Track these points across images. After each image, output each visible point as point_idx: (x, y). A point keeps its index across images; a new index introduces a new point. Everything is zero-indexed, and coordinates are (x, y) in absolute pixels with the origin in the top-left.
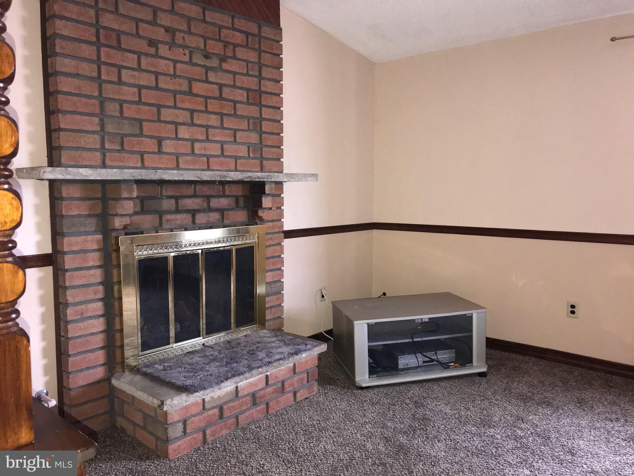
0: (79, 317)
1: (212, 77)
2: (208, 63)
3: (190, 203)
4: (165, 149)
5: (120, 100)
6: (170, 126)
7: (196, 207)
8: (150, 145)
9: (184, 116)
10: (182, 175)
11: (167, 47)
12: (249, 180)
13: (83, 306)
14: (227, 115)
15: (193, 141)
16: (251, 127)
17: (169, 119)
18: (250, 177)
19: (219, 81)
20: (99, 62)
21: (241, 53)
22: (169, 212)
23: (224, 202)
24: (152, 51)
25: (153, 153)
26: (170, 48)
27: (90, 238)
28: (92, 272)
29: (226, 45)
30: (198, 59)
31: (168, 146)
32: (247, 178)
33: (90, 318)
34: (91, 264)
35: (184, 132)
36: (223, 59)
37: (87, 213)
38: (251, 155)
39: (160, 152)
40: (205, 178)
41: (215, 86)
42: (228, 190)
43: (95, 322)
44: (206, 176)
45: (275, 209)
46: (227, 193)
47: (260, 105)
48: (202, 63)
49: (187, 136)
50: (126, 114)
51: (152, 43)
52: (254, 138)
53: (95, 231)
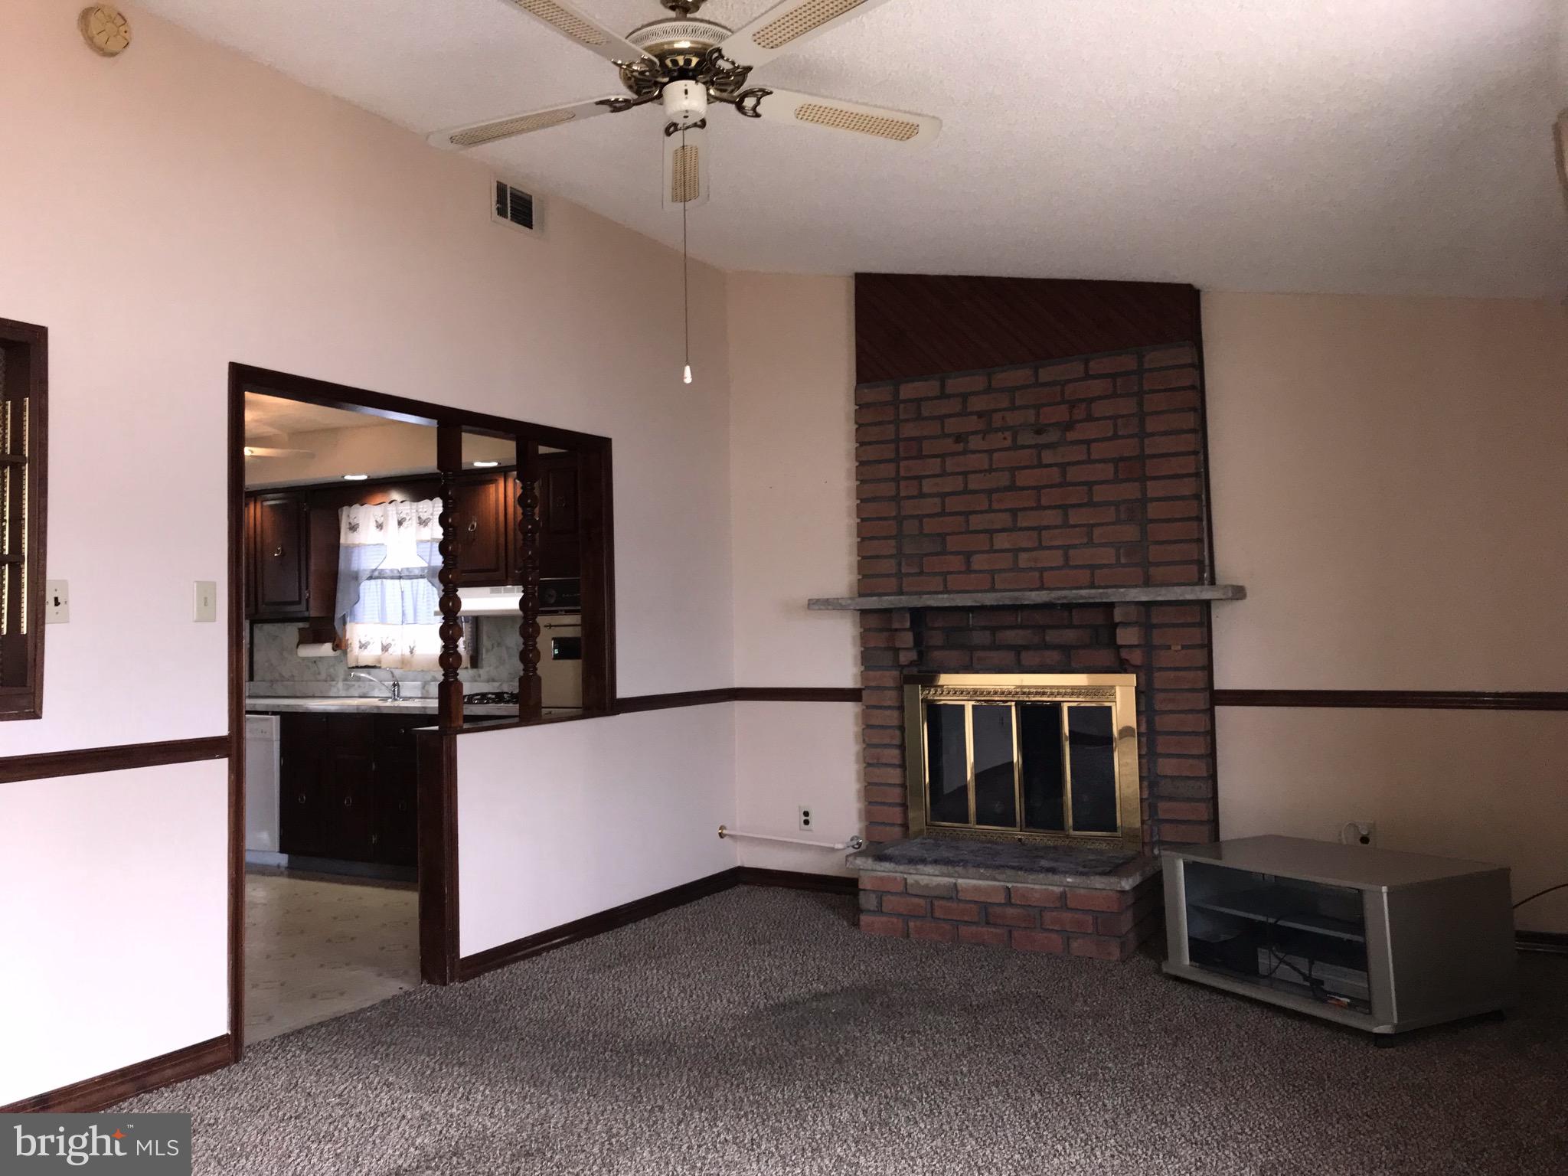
0: (875, 761)
1: (1048, 457)
2: (1043, 439)
3: (1012, 636)
4: (975, 567)
5: (918, 515)
6: (982, 536)
7: (1020, 642)
8: (956, 563)
9: (1002, 519)
10: (953, 599)
11: (980, 436)
12: (1065, 601)
13: (879, 750)
14: (1073, 506)
15: (1016, 551)
16: (1123, 516)
17: (980, 527)
18: (1065, 597)
19: (1060, 460)
20: (897, 480)
21: (1101, 409)
22: (984, 648)
23: (1069, 636)
24: (960, 447)
25: (960, 572)
26: (983, 439)
27: (887, 673)
28: (888, 712)
29: (1073, 405)
30: (1027, 438)
31: (979, 562)
32: (1059, 599)
33: (887, 765)
34: (888, 703)
35: (1002, 541)
36: (1069, 426)
37: (883, 646)
38: (1123, 561)
39: (969, 570)
40: (988, 603)
41: (1055, 469)
42: (1077, 617)
43: (891, 770)
44: (989, 599)
45: (1179, 647)
46: (1076, 622)
47: (1143, 479)
48: (1033, 443)
49: (1007, 546)
50: (926, 531)
51: (959, 438)
52: (1130, 533)
53: (892, 666)
